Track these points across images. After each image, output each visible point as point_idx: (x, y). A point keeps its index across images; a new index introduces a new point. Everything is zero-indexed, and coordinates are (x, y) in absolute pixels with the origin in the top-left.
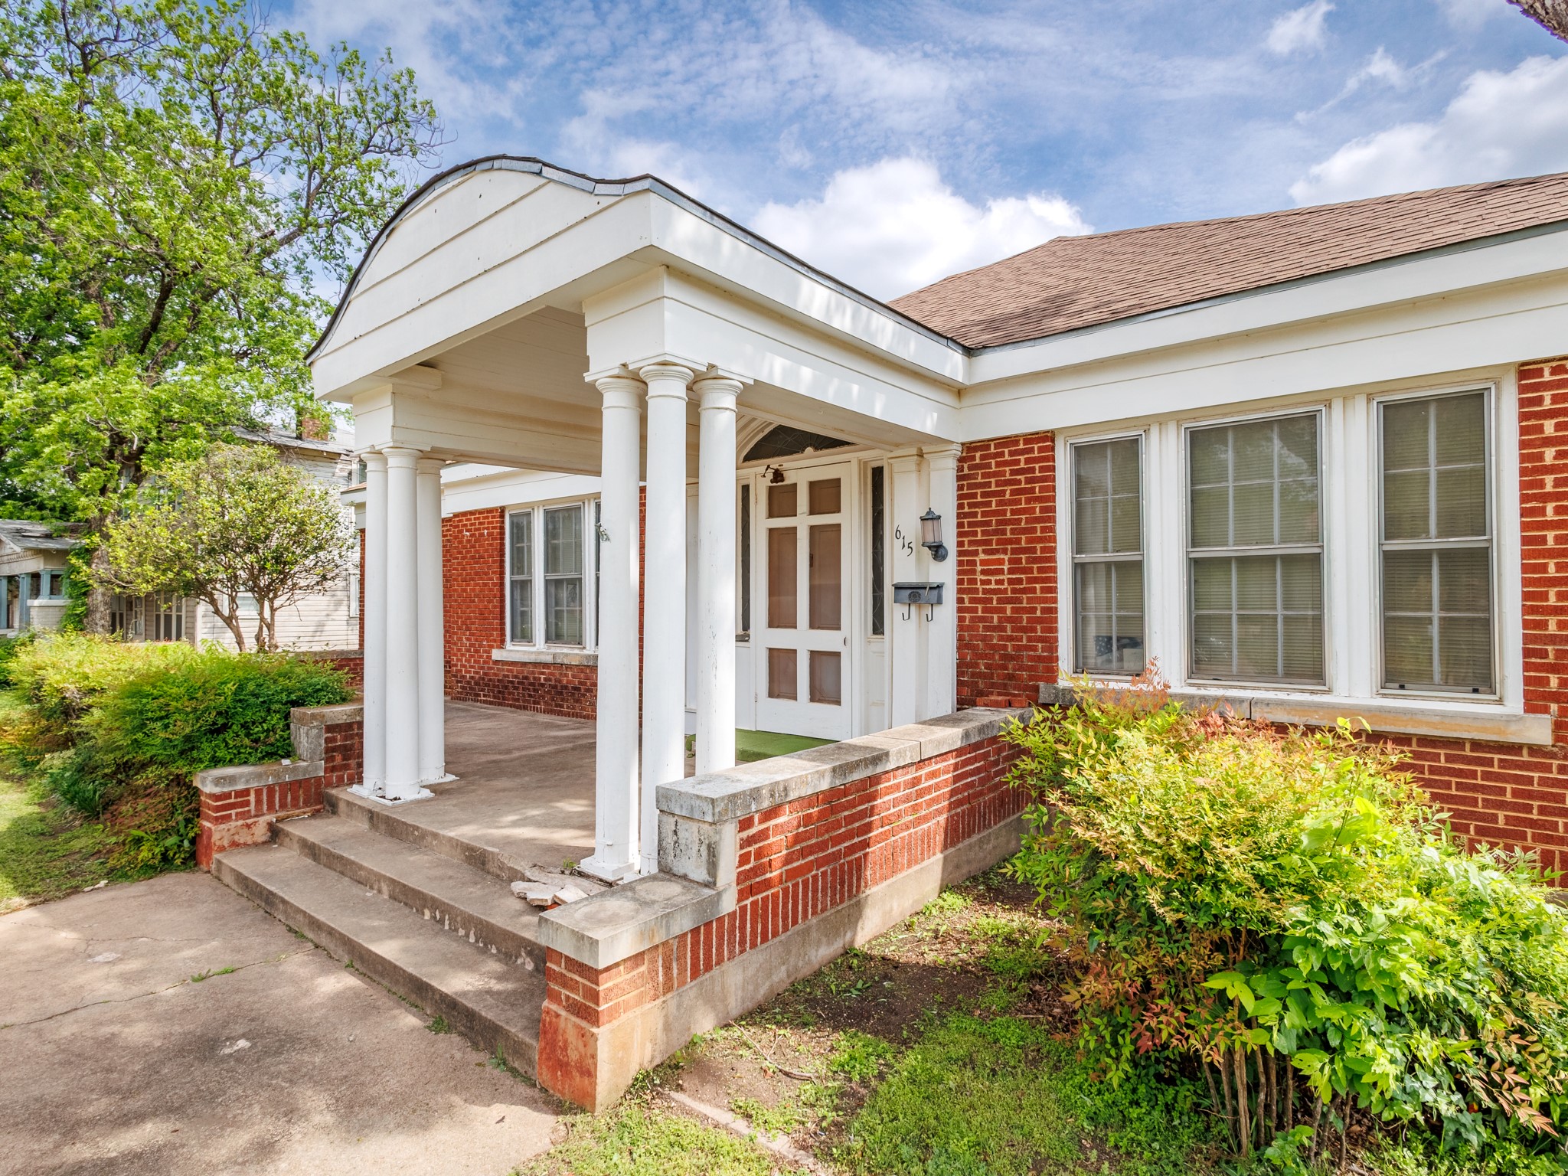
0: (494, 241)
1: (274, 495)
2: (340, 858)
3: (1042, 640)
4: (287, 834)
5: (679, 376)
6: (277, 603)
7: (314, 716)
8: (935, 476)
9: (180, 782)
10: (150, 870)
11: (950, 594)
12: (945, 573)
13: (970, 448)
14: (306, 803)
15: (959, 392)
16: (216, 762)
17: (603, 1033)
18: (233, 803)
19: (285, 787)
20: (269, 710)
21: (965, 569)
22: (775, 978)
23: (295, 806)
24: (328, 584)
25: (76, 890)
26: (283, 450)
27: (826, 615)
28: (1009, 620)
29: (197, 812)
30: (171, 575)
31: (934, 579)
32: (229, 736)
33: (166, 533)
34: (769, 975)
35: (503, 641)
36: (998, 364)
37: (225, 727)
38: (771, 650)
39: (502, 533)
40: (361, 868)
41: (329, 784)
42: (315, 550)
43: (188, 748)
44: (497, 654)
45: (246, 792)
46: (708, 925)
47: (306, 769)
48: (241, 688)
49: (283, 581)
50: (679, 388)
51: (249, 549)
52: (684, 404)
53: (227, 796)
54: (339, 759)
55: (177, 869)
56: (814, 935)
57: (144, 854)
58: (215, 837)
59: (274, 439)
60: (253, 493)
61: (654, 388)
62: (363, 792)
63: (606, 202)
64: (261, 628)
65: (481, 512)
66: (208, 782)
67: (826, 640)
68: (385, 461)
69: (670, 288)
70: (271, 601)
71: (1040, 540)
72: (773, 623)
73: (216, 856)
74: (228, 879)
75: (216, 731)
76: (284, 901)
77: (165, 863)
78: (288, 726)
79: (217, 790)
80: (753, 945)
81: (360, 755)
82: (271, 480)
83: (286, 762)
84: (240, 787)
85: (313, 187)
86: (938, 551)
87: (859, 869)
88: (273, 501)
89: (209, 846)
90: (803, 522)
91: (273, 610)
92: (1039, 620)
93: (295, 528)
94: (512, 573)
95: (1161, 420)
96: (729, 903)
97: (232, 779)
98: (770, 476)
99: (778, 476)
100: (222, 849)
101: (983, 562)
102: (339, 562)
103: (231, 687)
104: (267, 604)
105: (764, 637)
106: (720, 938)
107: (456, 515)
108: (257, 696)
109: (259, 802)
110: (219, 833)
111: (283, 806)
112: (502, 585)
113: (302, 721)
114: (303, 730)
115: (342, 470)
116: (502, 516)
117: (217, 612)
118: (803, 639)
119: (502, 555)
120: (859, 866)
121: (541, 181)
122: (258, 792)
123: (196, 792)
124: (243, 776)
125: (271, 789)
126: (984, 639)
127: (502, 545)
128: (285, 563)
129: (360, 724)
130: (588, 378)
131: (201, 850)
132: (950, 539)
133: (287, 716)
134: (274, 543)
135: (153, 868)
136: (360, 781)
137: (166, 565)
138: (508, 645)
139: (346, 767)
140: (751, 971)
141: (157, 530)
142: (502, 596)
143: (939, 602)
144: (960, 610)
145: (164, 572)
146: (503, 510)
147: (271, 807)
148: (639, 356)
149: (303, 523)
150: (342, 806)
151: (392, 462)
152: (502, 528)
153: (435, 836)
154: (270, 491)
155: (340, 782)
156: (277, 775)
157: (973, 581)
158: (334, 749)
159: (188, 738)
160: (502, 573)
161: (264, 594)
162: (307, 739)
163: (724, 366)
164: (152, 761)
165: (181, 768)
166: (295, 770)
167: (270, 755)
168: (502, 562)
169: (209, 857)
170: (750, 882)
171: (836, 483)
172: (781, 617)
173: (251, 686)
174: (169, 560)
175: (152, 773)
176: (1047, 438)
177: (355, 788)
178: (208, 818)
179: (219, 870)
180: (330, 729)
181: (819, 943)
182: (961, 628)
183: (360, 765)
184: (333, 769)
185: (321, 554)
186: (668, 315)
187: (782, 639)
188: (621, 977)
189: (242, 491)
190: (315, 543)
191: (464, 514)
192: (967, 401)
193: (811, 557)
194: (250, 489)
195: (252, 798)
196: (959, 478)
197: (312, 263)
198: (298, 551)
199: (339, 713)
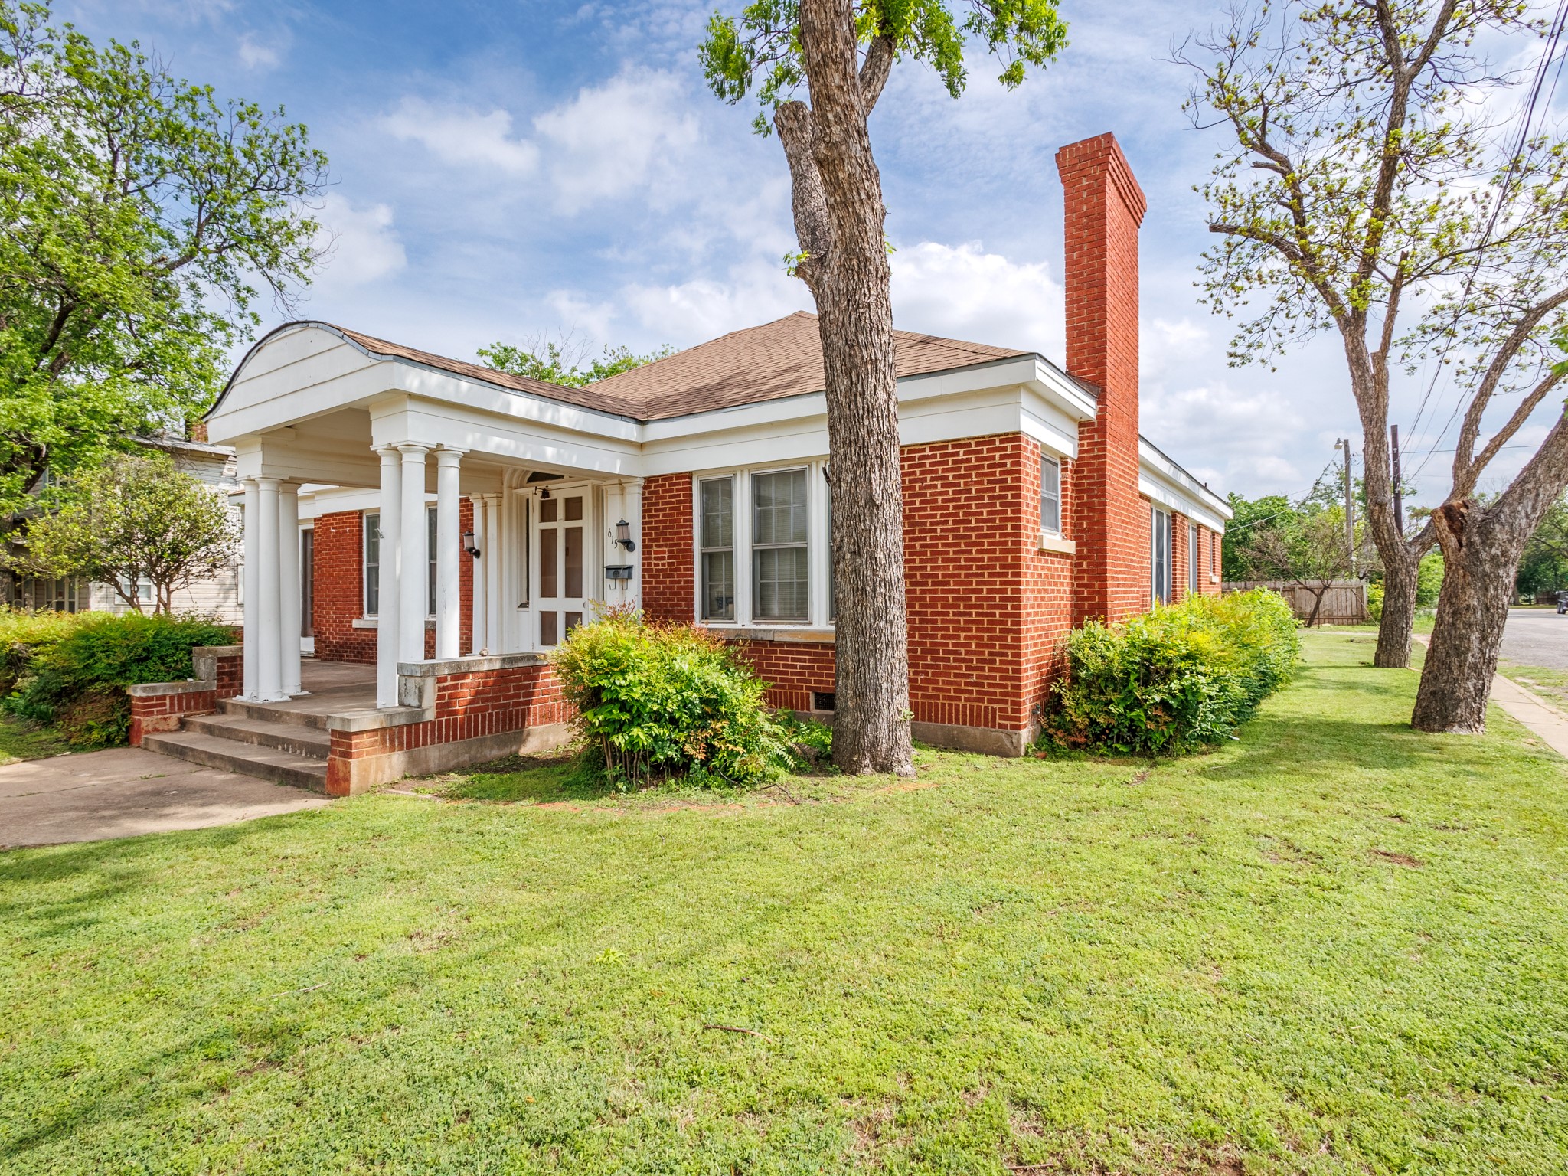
0: (318, 369)
1: (170, 498)
2: (228, 729)
3: (684, 600)
4: (192, 723)
5: (420, 451)
6: (172, 586)
7: (209, 651)
8: (628, 497)
9: (118, 692)
10: (99, 746)
11: (637, 573)
12: (634, 559)
13: (649, 480)
14: (204, 708)
15: (641, 446)
16: (141, 680)
17: (354, 763)
18: (154, 704)
19: (190, 696)
20: (177, 649)
21: (646, 557)
22: (461, 759)
23: (197, 708)
24: (216, 572)
25: (51, 756)
26: (175, 452)
27: (574, 589)
28: (668, 588)
29: (130, 711)
30: (83, 563)
31: (628, 563)
32: (150, 663)
33: (78, 529)
34: (457, 757)
35: (361, 614)
36: (657, 431)
37: (147, 659)
38: (543, 613)
39: (361, 531)
40: (241, 731)
41: (220, 696)
42: (206, 542)
43: (123, 671)
44: (356, 624)
45: (163, 697)
46: (417, 724)
47: (204, 686)
48: (157, 634)
49: (178, 569)
50: (421, 458)
51: (150, 541)
52: (423, 467)
53: (151, 699)
54: (226, 680)
55: (118, 746)
56: (489, 743)
57: (95, 735)
58: (143, 725)
59: (167, 443)
60: (153, 496)
61: (406, 457)
62: (245, 698)
63: (374, 362)
64: (158, 607)
65: (344, 514)
66: (137, 691)
67: (574, 605)
68: (257, 486)
69: (411, 406)
70: (168, 585)
71: (684, 539)
72: (543, 595)
73: (144, 736)
74: (153, 747)
75: (140, 660)
76: (192, 750)
77: (109, 742)
78: (190, 660)
79: (144, 695)
80: (447, 740)
81: (242, 679)
82: (167, 486)
83: (190, 680)
84: (160, 694)
85: (203, 218)
86: (628, 545)
87: (523, 715)
88: (170, 503)
89: (139, 731)
90: (561, 525)
91: (169, 592)
92: (683, 588)
93: (188, 525)
94: (369, 561)
95: (742, 468)
96: (430, 715)
97: (154, 689)
98: (540, 494)
99: (546, 493)
100: (148, 732)
101: (656, 552)
102: (229, 553)
103: (151, 632)
104: (163, 586)
105: (540, 604)
106: (425, 734)
107: (325, 516)
108: (169, 639)
109: (172, 704)
110: (146, 722)
111: (188, 708)
112: (360, 570)
113: (200, 655)
114: (202, 660)
115: (229, 470)
116: (361, 517)
117: (121, 593)
118: (561, 605)
119: (360, 547)
120: (525, 714)
121: (342, 342)
122: (172, 698)
123: (128, 699)
124: (163, 688)
125: (180, 697)
126: (656, 600)
127: (361, 539)
128: (180, 553)
129: (241, 658)
130: (372, 448)
131: (133, 733)
132: (637, 537)
133: (190, 652)
134: (170, 537)
135: (100, 744)
136: (242, 694)
137: (78, 555)
138: (366, 616)
139: (231, 686)
140: (444, 752)
141: (70, 526)
142: (361, 579)
143: (630, 577)
144: (644, 582)
145: (77, 560)
146: (361, 512)
147: (180, 709)
148: (397, 441)
149: (195, 521)
150: (229, 708)
151: (262, 487)
152: (361, 527)
153: (288, 714)
154: (169, 494)
155: (228, 695)
156: (184, 688)
157: (650, 564)
158: (223, 673)
159: (123, 664)
160: (360, 561)
161: (163, 578)
162: (204, 666)
163: (447, 444)
164: (97, 679)
165: (119, 682)
166: (196, 685)
167: (179, 677)
168: (360, 553)
169: (139, 737)
170: (444, 708)
171: (580, 499)
172: (548, 591)
173: (165, 633)
174: (82, 551)
175: (98, 685)
176: (688, 476)
177: (238, 697)
178: (138, 714)
179: (146, 744)
180: (220, 660)
181: (492, 748)
182: (644, 594)
183: (242, 685)
184: (223, 686)
185: (211, 546)
186: (409, 420)
187: (549, 604)
188: (366, 739)
189: (144, 494)
190: (206, 536)
191: (331, 515)
192: (646, 451)
193: (567, 549)
194: (150, 493)
195: (168, 701)
196: (644, 499)
197: (203, 285)
198: (191, 544)
199: (227, 650)
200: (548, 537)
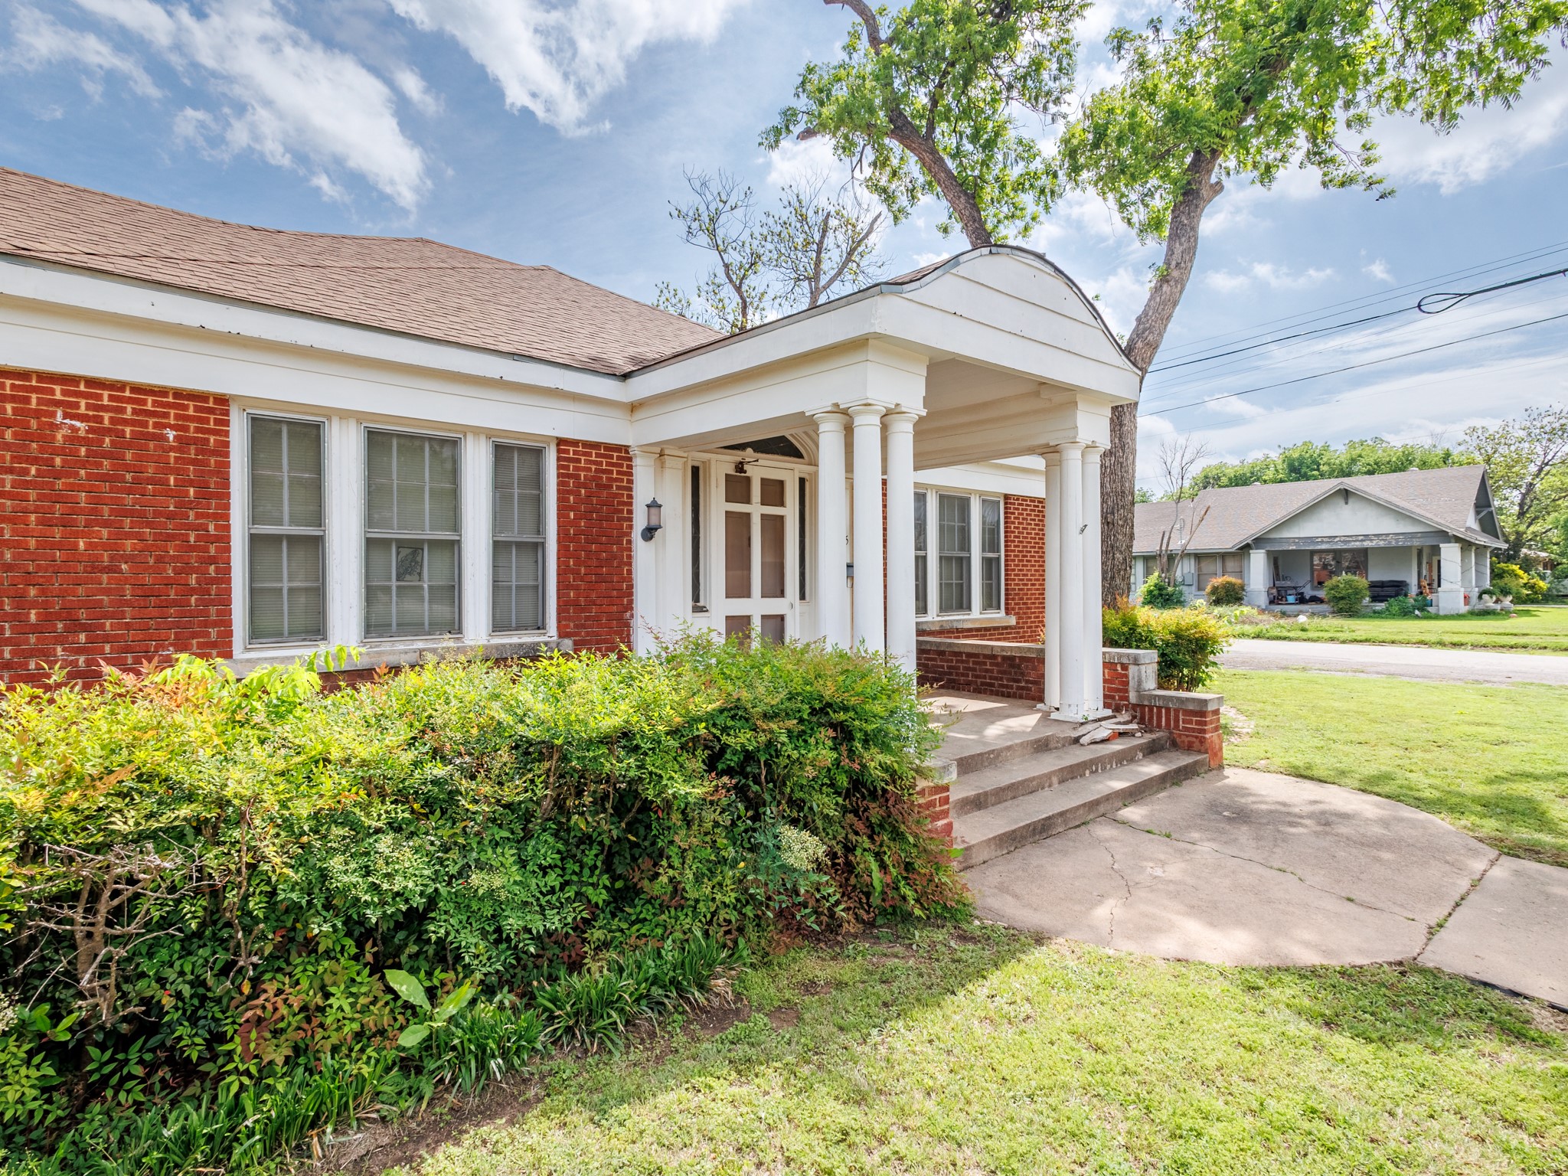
27: (775, 588)
38: (730, 618)
67: (774, 606)
72: (730, 595)
90: (756, 510)
99: (740, 467)
105: (725, 607)
116: (226, 412)
118: (756, 606)
171: (782, 482)
172: (738, 588)
187: (739, 607)
200: (737, 525)
